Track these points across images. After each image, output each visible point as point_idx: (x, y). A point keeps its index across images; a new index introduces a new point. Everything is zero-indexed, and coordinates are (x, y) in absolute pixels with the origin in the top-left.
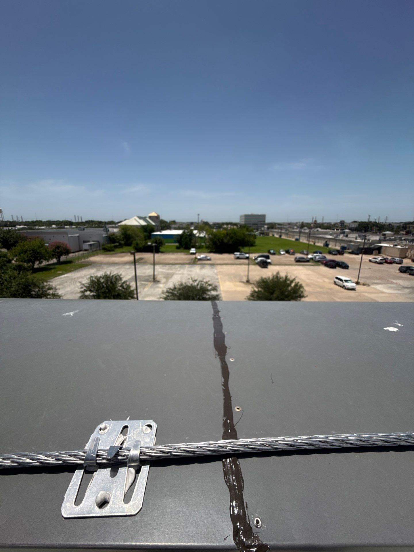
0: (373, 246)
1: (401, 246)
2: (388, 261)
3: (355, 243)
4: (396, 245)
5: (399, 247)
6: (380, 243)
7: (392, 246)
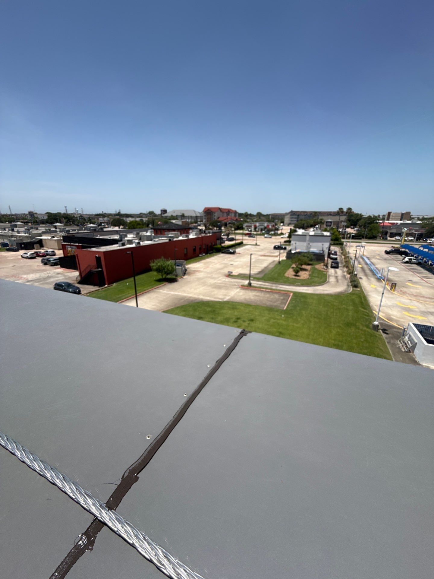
0: (34, 240)
1: (57, 238)
2: (41, 254)
3: (17, 238)
4: (54, 237)
5: (56, 238)
6: (41, 236)
7: (50, 238)
